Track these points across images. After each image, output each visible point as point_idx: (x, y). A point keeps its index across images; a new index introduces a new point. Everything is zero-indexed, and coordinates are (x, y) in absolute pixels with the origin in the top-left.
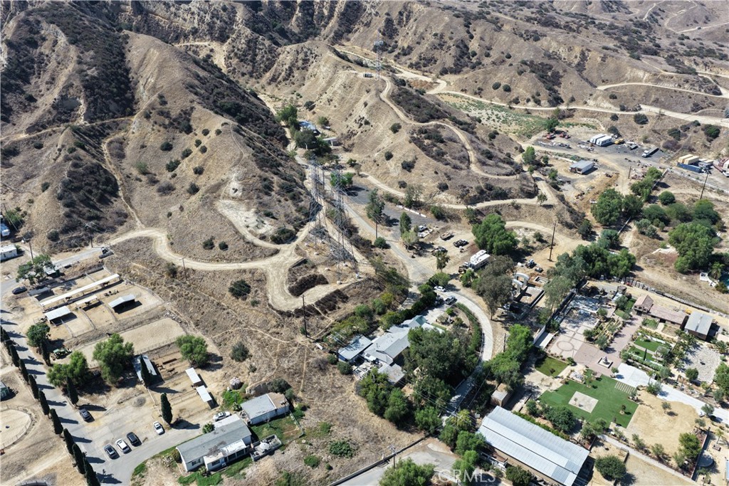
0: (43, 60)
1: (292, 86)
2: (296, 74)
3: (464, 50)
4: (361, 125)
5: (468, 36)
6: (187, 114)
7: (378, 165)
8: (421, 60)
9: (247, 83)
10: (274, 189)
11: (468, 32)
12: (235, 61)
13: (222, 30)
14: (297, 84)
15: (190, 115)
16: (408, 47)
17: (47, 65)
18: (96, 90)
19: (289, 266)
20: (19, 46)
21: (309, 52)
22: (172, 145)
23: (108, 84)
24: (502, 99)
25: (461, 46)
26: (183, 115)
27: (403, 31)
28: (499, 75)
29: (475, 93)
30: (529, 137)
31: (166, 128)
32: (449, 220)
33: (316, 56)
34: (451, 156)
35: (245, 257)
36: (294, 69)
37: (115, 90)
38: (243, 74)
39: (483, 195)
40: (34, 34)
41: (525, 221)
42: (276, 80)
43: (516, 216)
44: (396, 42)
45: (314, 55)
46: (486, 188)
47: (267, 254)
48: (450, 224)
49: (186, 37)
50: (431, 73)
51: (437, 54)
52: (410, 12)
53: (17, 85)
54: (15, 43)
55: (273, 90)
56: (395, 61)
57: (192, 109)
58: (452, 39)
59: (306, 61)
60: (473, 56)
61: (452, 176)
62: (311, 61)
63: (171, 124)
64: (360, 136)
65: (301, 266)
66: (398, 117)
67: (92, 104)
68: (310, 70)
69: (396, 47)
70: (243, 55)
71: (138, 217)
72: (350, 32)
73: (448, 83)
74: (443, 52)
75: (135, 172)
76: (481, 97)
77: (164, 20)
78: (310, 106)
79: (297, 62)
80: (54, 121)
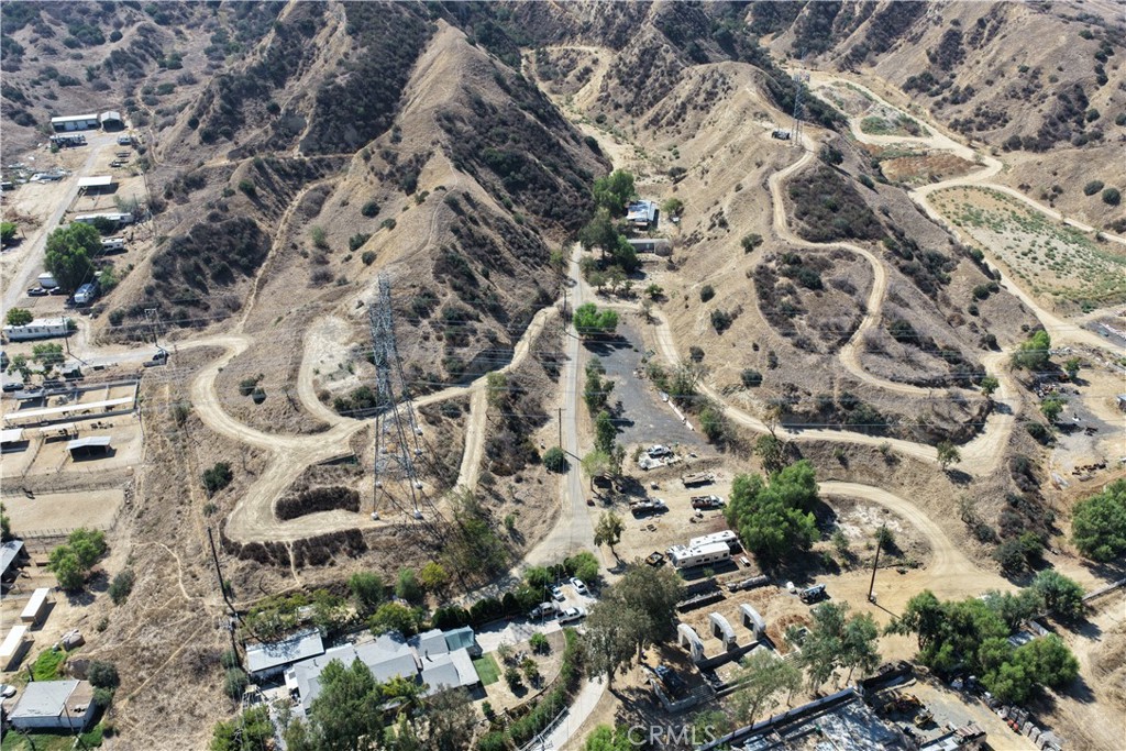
0: (313, 54)
1: (677, 136)
2: (690, 116)
3: (1076, 106)
4: (714, 225)
5: (1093, 76)
6: (420, 160)
7: (687, 307)
8: (977, 115)
9: (617, 122)
10: (433, 315)
11: (1099, 70)
12: (614, 82)
13: (624, 29)
14: (685, 132)
15: (423, 164)
16: (968, 88)
17: (314, 62)
18: (333, 107)
19: (317, 459)
20: (290, 32)
21: (721, 80)
22: (379, 209)
23: (355, 100)
24: (1091, 217)
25: (1071, 97)
26: (414, 163)
27: (973, 55)
28: (1109, 166)
29: (1044, 197)
30: (1088, 308)
31: (381, 180)
32: (728, 448)
33: (729, 88)
34: (810, 319)
35: (270, 423)
36: (690, 107)
37: (362, 109)
38: (617, 106)
39: (826, 414)
40: (316, 16)
41: (896, 493)
42: (658, 121)
43: (880, 478)
44: (953, 76)
45: (725, 87)
46: (842, 403)
47: (305, 428)
48: (726, 456)
49: (573, 36)
50: (986, 143)
51: (1013, 108)
52: (1000, 22)
53: (265, 87)
54: (286, 28)
55: (646, 139)
56: (932, 111)
57: (430, 154)
58: (1057, 80)
59: (711, 95)
60: (1090, 120)
61: (781, 361)
62: (718, 97)
63: (391, 174)
64: (704, 246)
65: (338, 466)
66: (771, 222)
67: (321, 128)
68: (712, 112)
69: (949, 85)
70: (628, 74)
71: (250, 315)
72: (884, 50)
73: (1006, 167)
74: (1028, 105)
75: (309, 244)
76: (1052, 206)
77: (556, 6)
78: (677, 175)
79: (697, 95)
80: (267, 146)
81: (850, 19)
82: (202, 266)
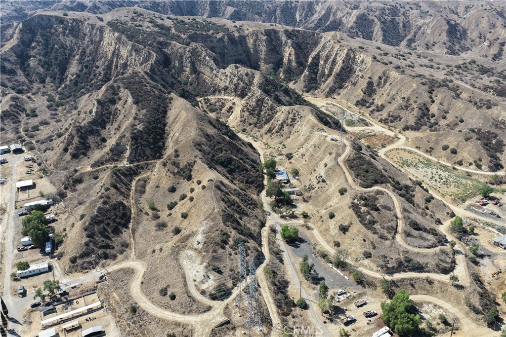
0: (117, 113)
1: (282, 137)
2: (286, 129)
3: (425, 111)
4: (319, 182)
5: (430, 100)
6: (190, 165)
7: (323, 221)
8: (389, 117)
9: (252, 131)
10: (229, 243)
11: (431, 97)
12: (246, 114)
13: (243, 89)
14: (285, 136)
15: (192, 167)
16: (382, 105)
17: (118, 116)
18: (139, 140)
19: (213, 326)
20: (104, 103)
21: (297, 113)
22: (176, 188)
23: (148, 136)
24: (448, 160)
25: (423, 108)
26: (188, 167)
27: (380, 91)
28: (449, 138)
29: (427, 151)
30: (464, 201)
31: (174, 175)
32: (367, 286)
33: (301, 117)
34: (380, 225)
35: (184, 310)
36: (285, 125)
37: (152, 140)
38: (250, 124)
39: (401, 267)
40: (115, 95)
41: (436, 297)
42: (271, 131)
43: (428, 291)
44: (374, 100)
45: (300, 116)
46: (405, 261)
47: (202, 310)
48: (367, 290)
49: (220, 92)
50: (396, 128)
51: (402, 113)
52: (387, 78)
53: (97, 130)
54: (102, 101)
55: (268, 139)
56: (370, 115)
57: (195, 162)
58: (417, 102)
59: (294, 120)
60: (432, 117)
61: (376, 245)
62: (297, 120)
63: (179, 172)
64: (317, 191)
65: (223, 327)
66: (347, 181)
67: (134, 151)
68: (296, 127)
69: (373, 103)
70: (252, 110)
71: (135, 248)
72: (341, 88)
73: (407, 139)
74: (408, 112)
75: (147, 208)
76: (431, 155)
77: (209, 78)
78: (289, 156)
79: (287, 120)
80: (109, 160)
81: (324, 75)
82: (106, 227)
